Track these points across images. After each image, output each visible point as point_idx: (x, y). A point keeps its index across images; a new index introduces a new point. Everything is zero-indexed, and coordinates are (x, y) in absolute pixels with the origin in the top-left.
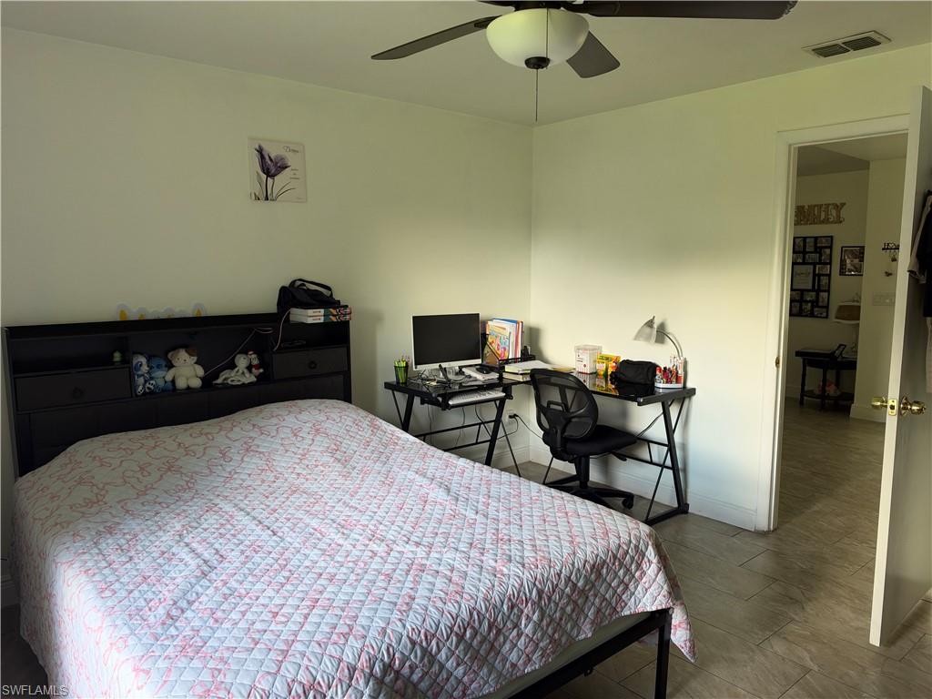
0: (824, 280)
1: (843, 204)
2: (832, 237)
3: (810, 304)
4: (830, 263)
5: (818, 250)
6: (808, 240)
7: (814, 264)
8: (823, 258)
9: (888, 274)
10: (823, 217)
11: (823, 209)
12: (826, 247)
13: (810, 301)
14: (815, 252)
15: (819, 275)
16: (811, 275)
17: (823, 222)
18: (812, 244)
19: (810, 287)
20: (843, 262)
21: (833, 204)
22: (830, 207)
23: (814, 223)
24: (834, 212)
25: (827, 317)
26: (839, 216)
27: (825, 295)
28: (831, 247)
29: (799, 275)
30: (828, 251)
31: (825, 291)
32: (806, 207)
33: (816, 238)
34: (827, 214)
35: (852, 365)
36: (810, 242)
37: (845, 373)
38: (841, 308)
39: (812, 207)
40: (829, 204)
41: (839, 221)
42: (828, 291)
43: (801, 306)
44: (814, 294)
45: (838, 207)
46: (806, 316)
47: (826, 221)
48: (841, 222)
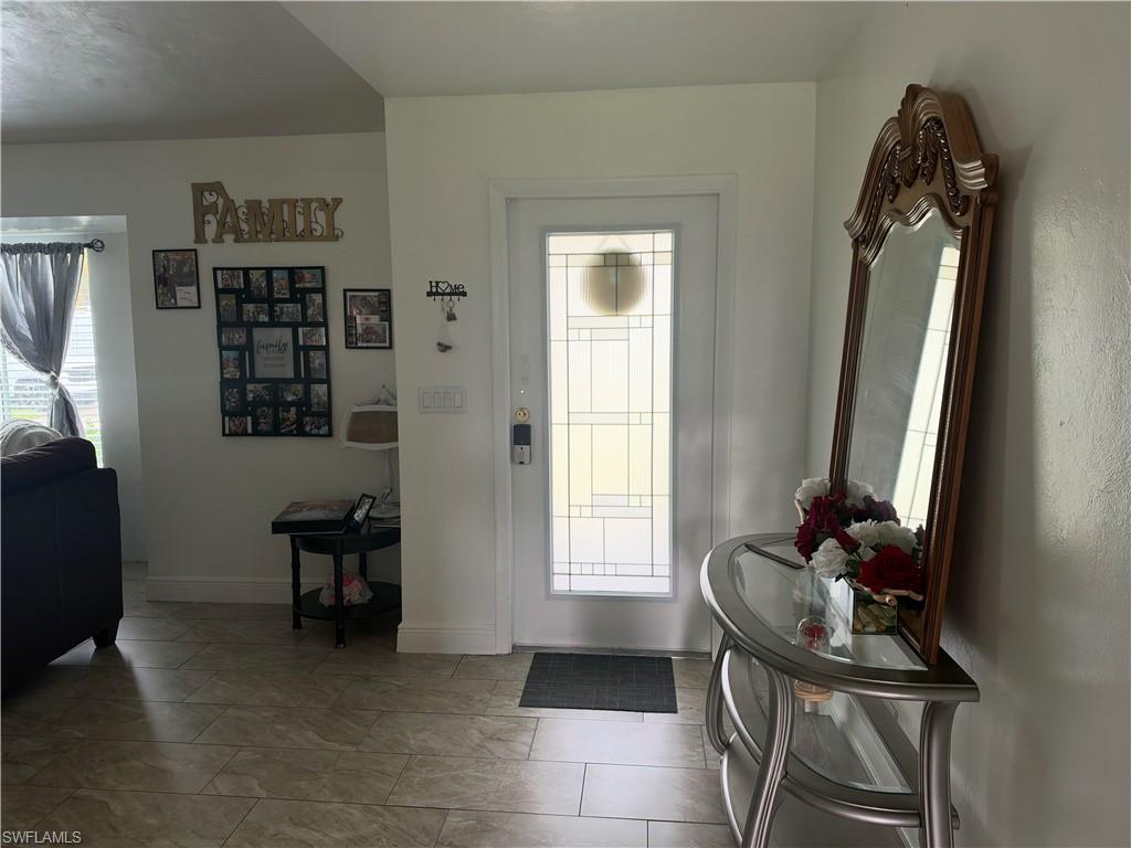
0: (317, 359)
1: (338, 201)
2: (322, 269)
3: (293, 409)
4: (325, 324)
5: (298, 296)
6: (275, 274)
7: (294, 326)
8: (310, 312)
9: (444, 348)
10: (300, 226)
11: (298, 209)
12: (315, 290)
13: (292, 404)
14: (292, 300)
15: (307, 349)
16: (290, 347)
17: (301, 237)
18: (285, 283)
19: (290, 374)
20: (349, 321)
21: (317, 200)
22: (314, 205)
23: (282, 238)
24: (321, 217)
25: (330, 434)
26: (331, 224)
27: (320, 389)
28: (322, 290)
29: (266, 347)
30: (318, 298)
31: (321, 381)
32: (265, 204)
33: (291, 271)
34: (308, 221)
35: (392, 537)
36: (281, 281)
37: (376, 557)
38: (357, 417)
39: (277, 204)
40: (312, 200)
41: (333, 235)
42: (328, 381)
43: (276, 414)
44: (300, 387)
45: (331, 206)
46: (289, 434)
47: (307, 235)
48: (337, 238)
